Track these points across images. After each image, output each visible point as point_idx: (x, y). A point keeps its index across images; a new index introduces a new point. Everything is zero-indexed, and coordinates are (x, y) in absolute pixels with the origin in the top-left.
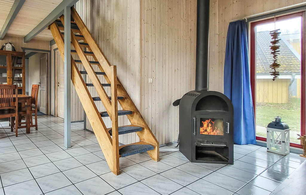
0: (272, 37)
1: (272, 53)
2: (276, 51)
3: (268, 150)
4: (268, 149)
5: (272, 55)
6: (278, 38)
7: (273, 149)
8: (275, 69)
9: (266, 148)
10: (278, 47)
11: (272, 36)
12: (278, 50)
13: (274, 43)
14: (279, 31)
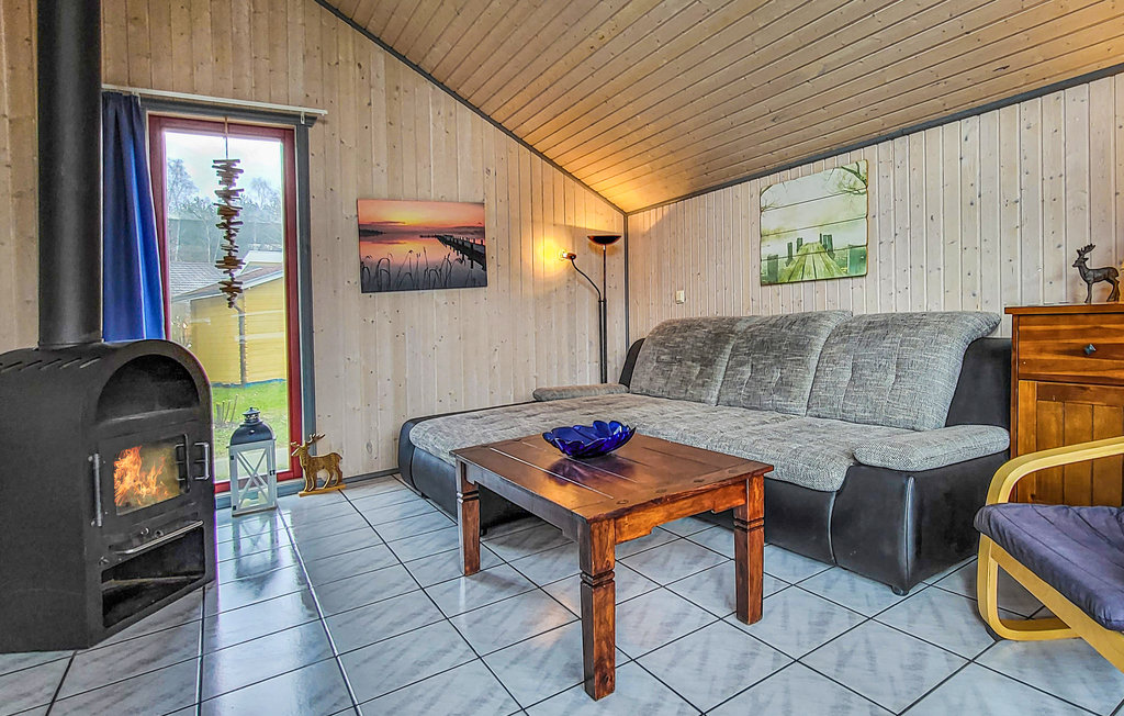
0: (220, 178)
1: (225, 226)
2: (233, 221)
3: (236, 513)
4: (235, 508)
5: (223, 232)
6: (235, 185)
7: (246, 503)
8: (231, 275)
9: (231, 509)
10: (235, 213)
11: (219, 174)
12: (236, 219)
13: (227, 195)
14: (238, 166)
